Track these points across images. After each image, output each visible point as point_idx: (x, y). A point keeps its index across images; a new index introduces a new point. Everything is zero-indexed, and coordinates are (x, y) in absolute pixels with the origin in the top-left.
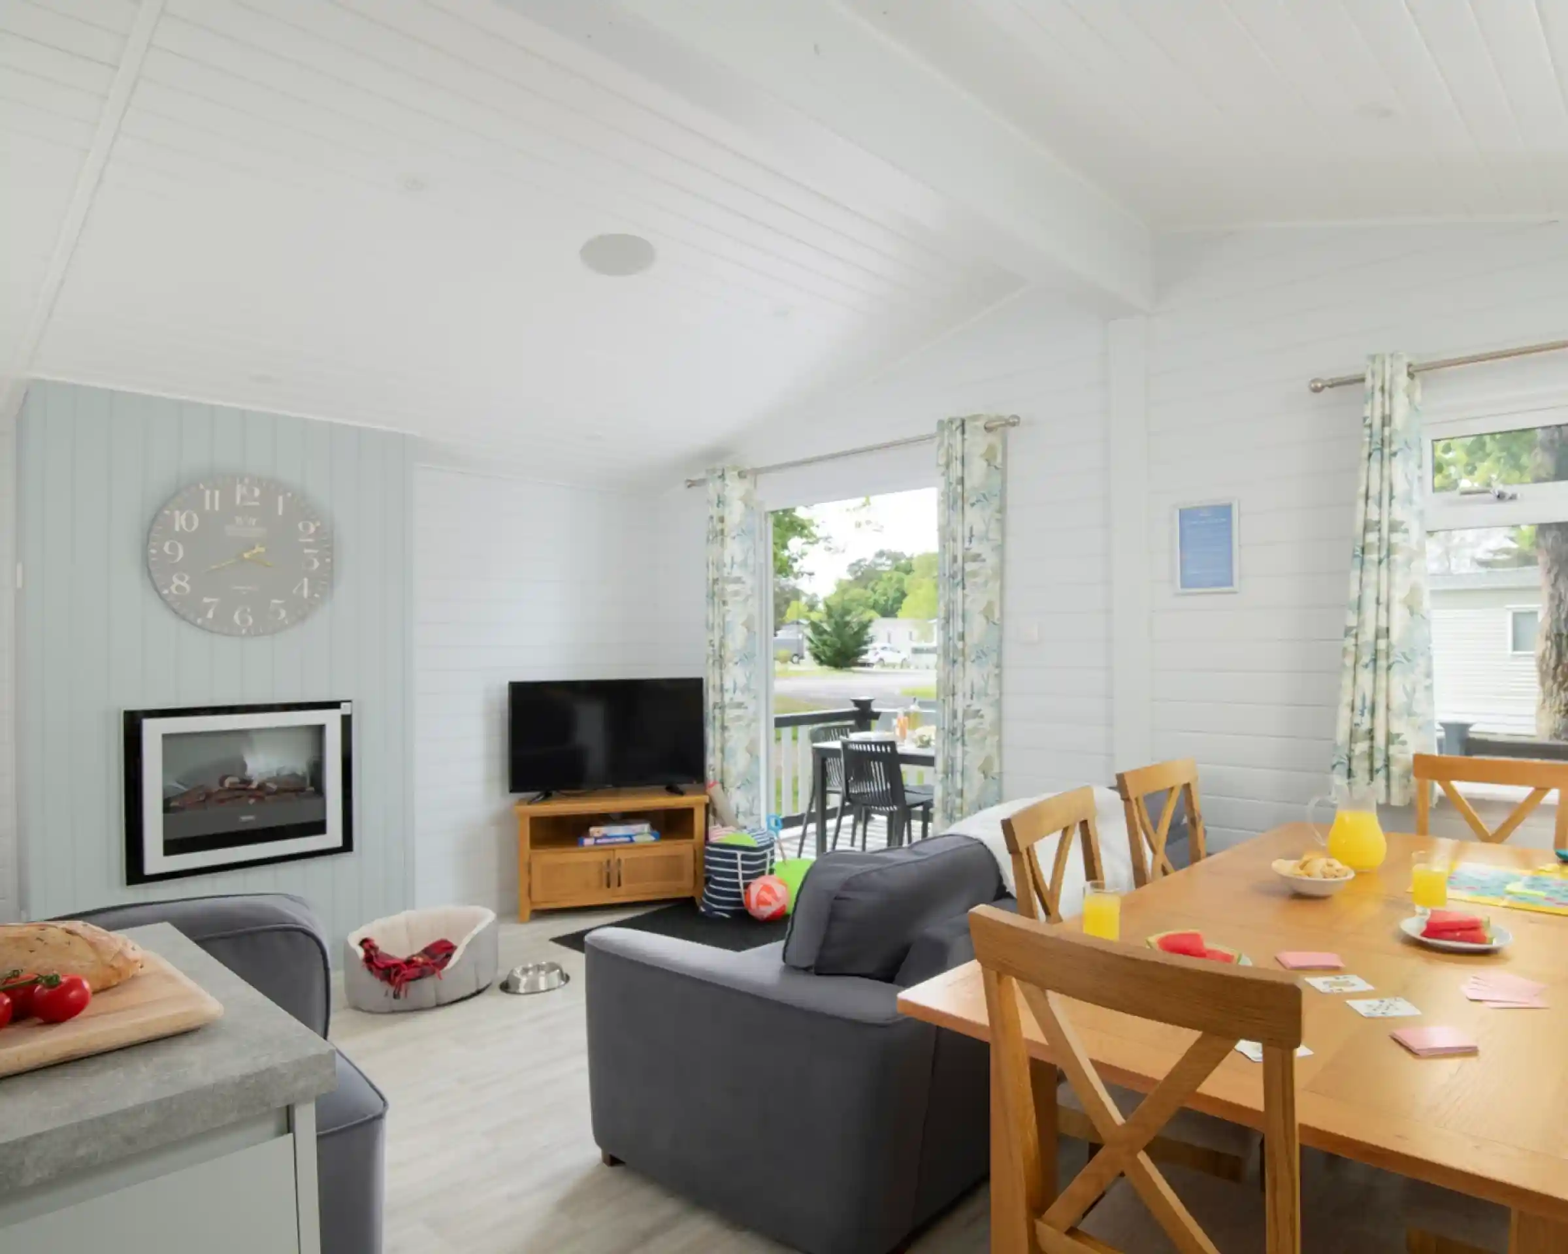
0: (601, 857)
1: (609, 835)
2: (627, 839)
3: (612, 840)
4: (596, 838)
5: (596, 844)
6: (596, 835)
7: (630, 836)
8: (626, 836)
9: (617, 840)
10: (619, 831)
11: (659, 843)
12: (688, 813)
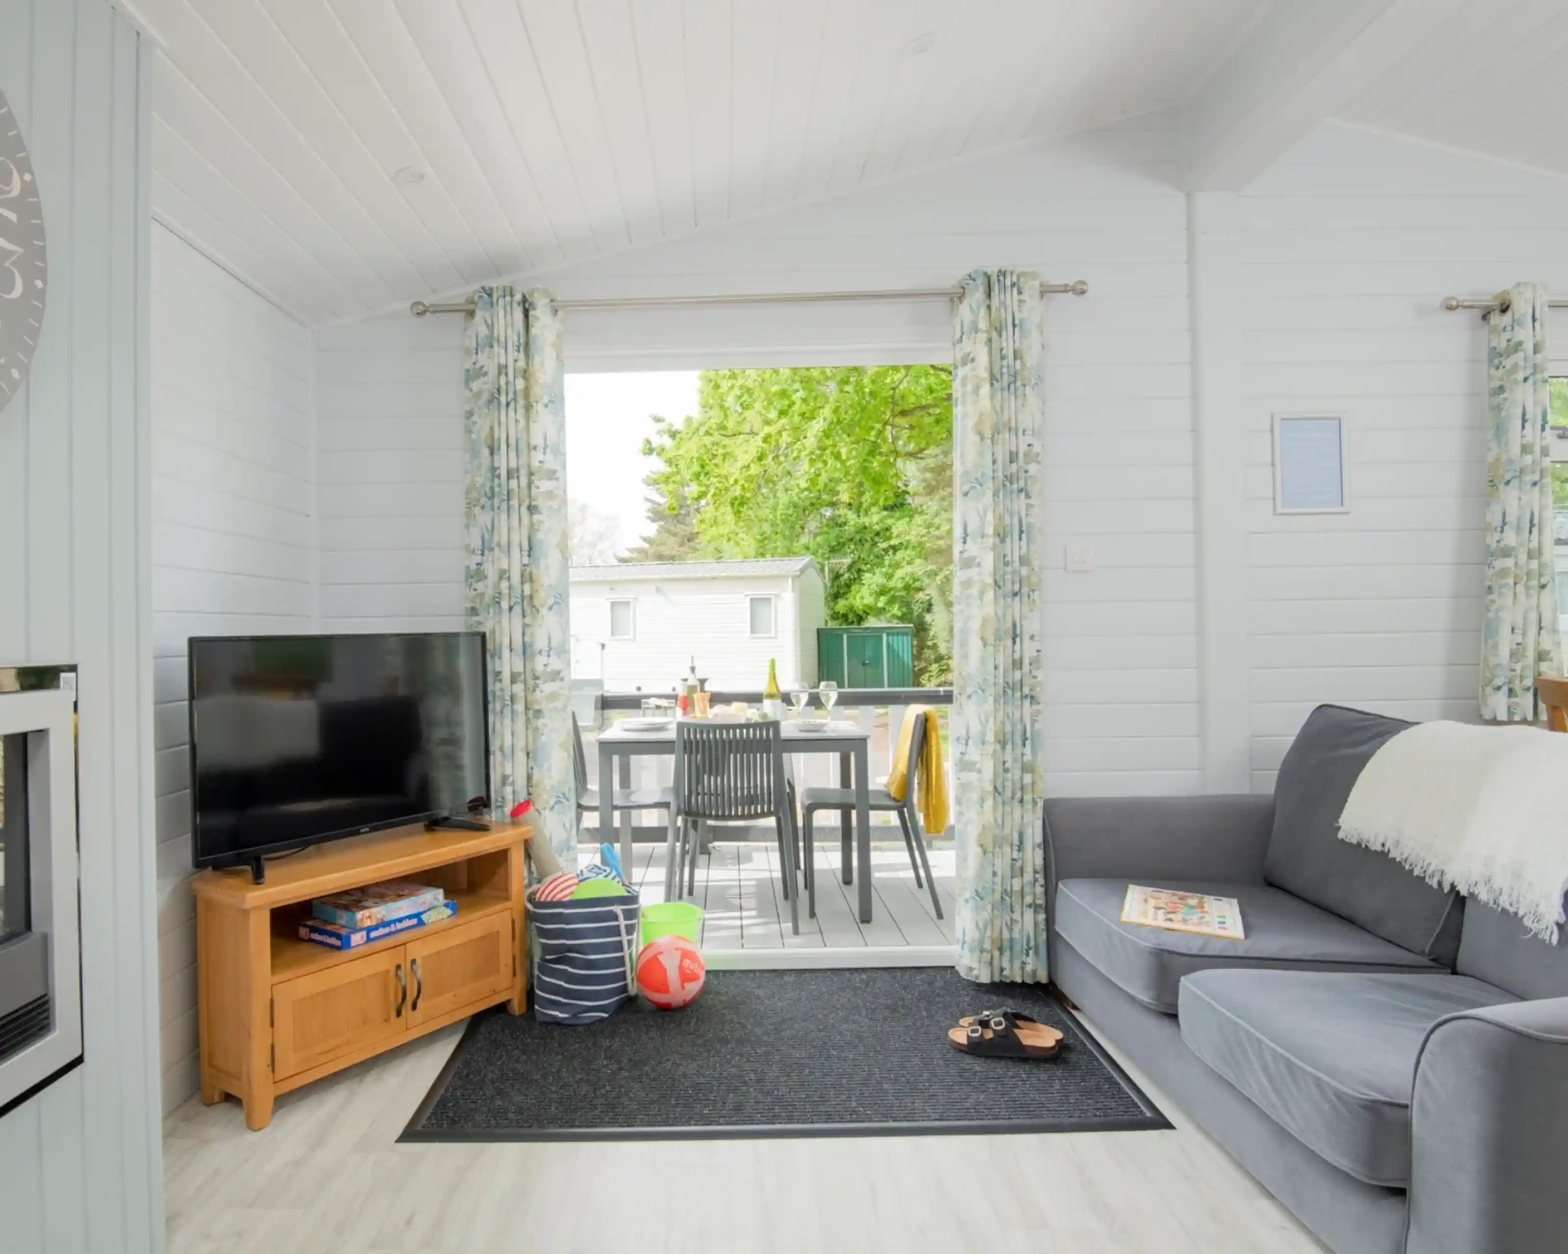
0: (383, 963)
1: (387, 919)
2: (414, 921)
3: (393, 928)
4: (369, 930)
5: (369, 940)
6: (368, 923)
7: (417, 916)
8: (410, 917)
9: (399, 926)
10: (402, 908)
11: (461, 921)
12: (500, 857)
